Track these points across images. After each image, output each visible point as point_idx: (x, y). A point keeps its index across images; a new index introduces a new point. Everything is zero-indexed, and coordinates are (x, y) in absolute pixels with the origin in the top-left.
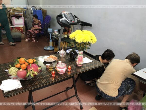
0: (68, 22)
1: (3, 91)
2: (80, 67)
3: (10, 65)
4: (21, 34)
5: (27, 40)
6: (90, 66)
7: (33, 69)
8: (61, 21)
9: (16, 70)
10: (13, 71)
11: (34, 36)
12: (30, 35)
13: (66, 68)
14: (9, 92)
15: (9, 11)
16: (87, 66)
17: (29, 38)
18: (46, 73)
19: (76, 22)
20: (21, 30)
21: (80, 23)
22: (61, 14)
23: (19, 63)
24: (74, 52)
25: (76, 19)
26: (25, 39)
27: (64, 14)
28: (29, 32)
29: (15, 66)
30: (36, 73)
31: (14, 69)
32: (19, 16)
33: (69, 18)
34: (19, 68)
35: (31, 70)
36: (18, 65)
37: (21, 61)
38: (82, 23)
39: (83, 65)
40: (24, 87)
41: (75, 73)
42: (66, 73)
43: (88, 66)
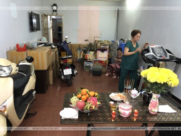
0: (155, 58)
1: (61, 117)
2: (152, 115)
3: (74, 94)
4: (103, 68)
5: (107, 75)
6: (169, 117)
7: (91, 102)
8: (146, 56)
9: (77, 100)
10: (75, 100)
11: (115, 71)
12: (111, 70)
13: (131, 111)
14: (66, 119)
15: (97, 45)
16: (163, 116)
17: (110, 73)
18: (107, 111)
19: (168, 58)
20: (104, 63)
21: (173, 60)
22: (148, 47)
23: (81, 94)
24: (149, 94)
25: (168, 54)
26: (105, 73)
27: (152, 49)
28: (111, 66)
29: (77, 96)
30: (93, 107)
31: (75, 98)
32: (104, 49)
33: (159, 53)
34: (80, 99)
35: (89, 103)
36: (80, 96)
37: (83, 92)
38: (177, 60)
39: (158, 114)
40: (79, 119)
41: (142, 121)
42: (130, 117)
43: (166, 117)
